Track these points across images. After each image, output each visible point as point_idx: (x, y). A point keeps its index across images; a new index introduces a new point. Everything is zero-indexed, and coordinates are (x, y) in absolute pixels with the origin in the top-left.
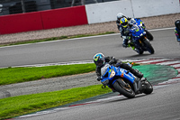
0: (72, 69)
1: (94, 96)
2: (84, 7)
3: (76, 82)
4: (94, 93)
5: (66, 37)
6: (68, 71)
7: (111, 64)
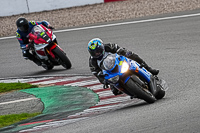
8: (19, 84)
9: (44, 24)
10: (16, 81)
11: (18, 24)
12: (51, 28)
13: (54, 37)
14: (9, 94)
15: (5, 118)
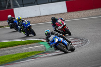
0: (7, 44)
1: (18, 59)
2: (13, 10)
3: (9, 52)
4: (18, 57)
5: (2, 27)
6: (4, 45)
7: (55, 35)
8: (37, 41)
9: (61, 19)
10: (36, 40)
11: (52, 19)
12: (64, 21)
13: (65, 24)
14: (34, 44)
15: (33, 52)
